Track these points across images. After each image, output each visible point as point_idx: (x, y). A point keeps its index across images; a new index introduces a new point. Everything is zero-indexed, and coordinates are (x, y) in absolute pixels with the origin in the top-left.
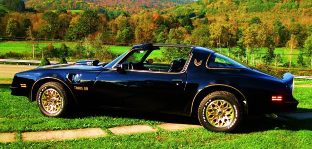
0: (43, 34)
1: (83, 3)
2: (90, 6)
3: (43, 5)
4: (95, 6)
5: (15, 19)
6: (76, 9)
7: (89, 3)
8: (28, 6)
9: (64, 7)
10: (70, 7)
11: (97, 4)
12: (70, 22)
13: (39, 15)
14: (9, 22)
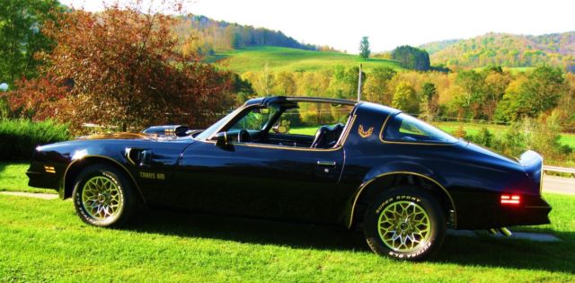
0: (454, 110)
1: (538, 53)
2: (552, 59)
3: (463, 59)
4: (560, 58)
5: (408, 84)
6: (524, 66)
7: (549, 54)
8: (434, 62)
9: (501, 62)
10: (511, 61)
11: (565, 55)
12: (505, 88)
13: (450, 75)
14: (397, 89)
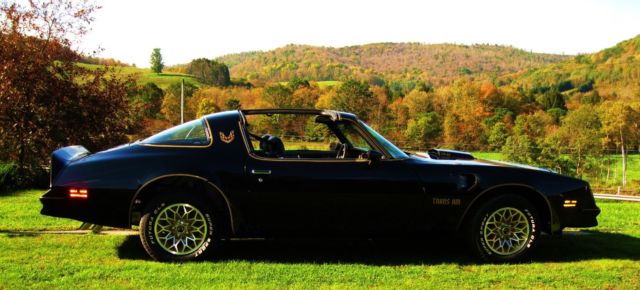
0: (263, 128)
1: (341, 67)
2: (355, 72)
3: (263, 73)
4: (362, 71)
5: (212, 101)
6: (327, 79)
7: (351, 67)
8: (234, 76)
9: (303, 76)
10: (314, 75)
11: (368, 68)
12: (314, 103)
13: (255, 91)
14: (200, 107)
